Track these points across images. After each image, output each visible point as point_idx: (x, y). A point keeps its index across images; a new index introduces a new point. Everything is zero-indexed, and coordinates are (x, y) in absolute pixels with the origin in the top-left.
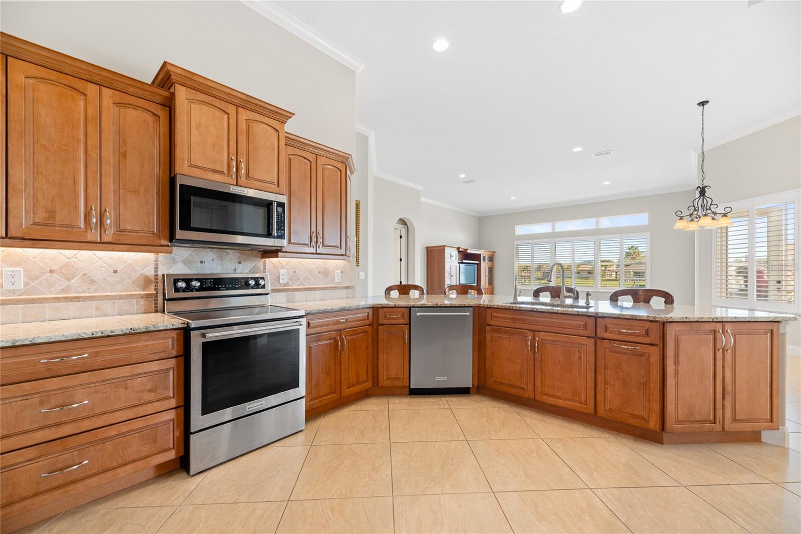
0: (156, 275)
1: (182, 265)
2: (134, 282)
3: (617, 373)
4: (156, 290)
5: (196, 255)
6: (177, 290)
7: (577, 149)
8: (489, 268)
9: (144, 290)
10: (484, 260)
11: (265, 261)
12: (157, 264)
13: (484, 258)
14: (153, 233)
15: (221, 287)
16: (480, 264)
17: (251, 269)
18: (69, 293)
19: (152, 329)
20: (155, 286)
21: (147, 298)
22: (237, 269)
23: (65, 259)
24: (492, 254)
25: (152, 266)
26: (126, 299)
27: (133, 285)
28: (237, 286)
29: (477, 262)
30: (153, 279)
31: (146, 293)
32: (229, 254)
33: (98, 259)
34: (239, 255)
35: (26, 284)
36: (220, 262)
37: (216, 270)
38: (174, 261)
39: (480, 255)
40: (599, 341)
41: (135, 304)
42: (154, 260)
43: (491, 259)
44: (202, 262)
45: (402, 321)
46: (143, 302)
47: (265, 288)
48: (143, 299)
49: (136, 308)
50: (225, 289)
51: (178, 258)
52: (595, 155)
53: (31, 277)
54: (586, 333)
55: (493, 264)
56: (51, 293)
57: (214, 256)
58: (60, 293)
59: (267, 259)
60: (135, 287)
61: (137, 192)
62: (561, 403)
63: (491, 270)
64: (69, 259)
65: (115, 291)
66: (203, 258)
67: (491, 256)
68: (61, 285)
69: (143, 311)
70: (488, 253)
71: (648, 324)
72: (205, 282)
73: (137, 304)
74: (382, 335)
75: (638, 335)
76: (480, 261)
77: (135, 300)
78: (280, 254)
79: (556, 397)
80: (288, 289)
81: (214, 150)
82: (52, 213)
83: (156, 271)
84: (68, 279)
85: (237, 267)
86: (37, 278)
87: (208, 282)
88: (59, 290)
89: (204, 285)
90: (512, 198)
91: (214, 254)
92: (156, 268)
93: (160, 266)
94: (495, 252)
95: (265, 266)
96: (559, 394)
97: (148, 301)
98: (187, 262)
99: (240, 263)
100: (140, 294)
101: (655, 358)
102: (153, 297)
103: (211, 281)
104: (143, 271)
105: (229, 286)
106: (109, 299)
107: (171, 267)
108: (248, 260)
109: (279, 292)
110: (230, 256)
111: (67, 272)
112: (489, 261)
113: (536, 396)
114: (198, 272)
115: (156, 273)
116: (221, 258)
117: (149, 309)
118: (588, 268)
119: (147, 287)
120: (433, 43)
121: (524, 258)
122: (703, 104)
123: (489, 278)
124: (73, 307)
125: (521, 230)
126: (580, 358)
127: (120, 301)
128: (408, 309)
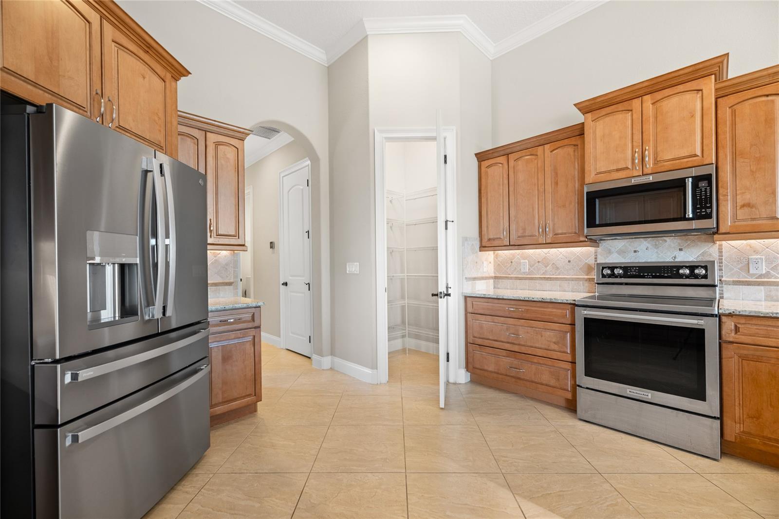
0: (597, 264)
1: (617, 255)
2: (580, 269)
5: (630, 245)
6: (604, 276)
9: (587, 275)
11: (721, 246)
12: (596, 255)
14: (576, 233)
15: (646, 275)
17: (698, 257)
18: (546, 275)
19: (554, 301)
20: (595, 272)
21: (590, 281)
22: (677, 257)
23: (544, 254)
25: (593, 257)
26: (576, 281)
27: (580, 271)
28: (666, 275)
30: (594, 266)
31: (588, 277)
32: (666, 241)
33: (560, 253)
34: (679, 241)
35: (529, 270)
36: (656, 250)
37: (651, 259)
38: (610, 252)
42: (594, 253)
44: (635, 252)
46: (587, 284)
47: (707, 278)
48: (587, 282)
49: (582, 288)
50: (651, 277)
51: (613, 250)
53: (531, 266)
56: (539, 274)
57: (649, 245)
58: (542, 275)
60: (582, 272)
61: (564, 206)
64: (546, 254)
65: (570, 275)
66: (637, 248)
68: (543, 270)
69: (587, 291)
72: (630, 269)
73: (583, 285)
77: (581, 282)
80: (767, 282)
81: (617, 151)
82: (524, 230)
83: (597, 261)
84: (546, 267)
85: (677, 255)
86: (533, 266)
87: (633, 270)
88: (542, 273)
89: (629, 272)
91: (648, 243)
92: (596, 258)
93: (599, 257)
95: (721, 252)
97: (590, 283)
98: (621, 252)
99: (681, 250)
100: (584, 278)
103: (636, 269)
104: (586, 261)
105: (656, 273)
106: (566, 280)
107: (608, 257)
108: (693, 246)
109: (748, 285)
110: (667, 244)
111: (545, 262)
114: (632, 261)
116: (656, 246)
117: (591, 289)
119: (590, 272)
124: (548, 283)
127: (572, 282)
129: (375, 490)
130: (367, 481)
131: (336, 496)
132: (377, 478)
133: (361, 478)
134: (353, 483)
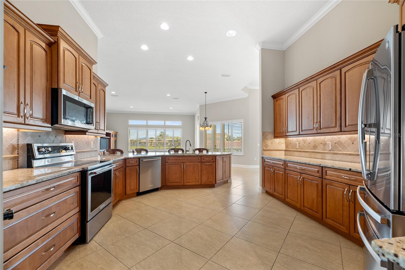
0: (18, 144)
1: (30, 138)
2: (6, 149)
3: (206, 171)
4: (18, 154)
7: (168, 95)
8: (115, 140)
9: (12, 154)
10: (112, 136)
11: (66, 136)
12: (18, 137)
13: (112, 135)
14: (45, 120)
16: (110, 138)
17: (60, 141)
20: (18, 151)
21: (13, 159)
22: (54, 141)
24: (116, 133)
25: (16, 138)
27: (6, 151)
29: (109, 137)
30: (16, 147)
31: (13, 156)
34: (55, 132)
37: (46, 141)
38: (27, 136)
39: (110, 133)
40: (202, 163)
41: (7, 163)
42: (17, 134)
43: (116, 136)
44: (39, 136)
45: (136, 164)
46: (11, 162)
48: (11, 160)
49: (7, 166)
51: (28, 134)
52: (173, 98)
54: (199, 161)
55: (116, 138)
57: (45, 133)
59: (67, 135)
60: (7, 152)
62: (192, 184)
63: (116, 142)
66: (40, 134)
67: (115, 134)
69: (11, 168)
70: (114, 133)
71: (213, 157)
74: (128, 171)
75: (211, 160)
76: (110, 137)
77: (7, 161)
78: (87, 133)
79: (190, 182)
81: (72, 77)
83: (18, 142)
90: (131, 107)
92: (18, 140)
93: (20, 139)
94: (117, 132)
95: (66, 139)
96: (191, 181)
97: (14, 161)
98: (33, 136)
99: (55, 137)
101: (214, 165)
102: (16, 159)
104: (11, 141)
107: (25, 139)
108: (59, 135)
110: (52, 133)
112: (115, 137)
113: (184, 183)
115: (18, 143)
116: (48, 134)
117: (14, 166)
118: (144, 141)
119: (13, 152)
120: (141, 46)
121: (133, 136)
122: (206, 93)
123: (115, 146)
125: (132, 122)
126: (197, 168)
128: (138, 159)
129: (230, 259)
130: (231, 265)
131: (250, 264)
132: (225, 264)
133: (234, 268)
134: (239, 267)
